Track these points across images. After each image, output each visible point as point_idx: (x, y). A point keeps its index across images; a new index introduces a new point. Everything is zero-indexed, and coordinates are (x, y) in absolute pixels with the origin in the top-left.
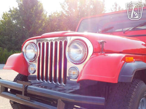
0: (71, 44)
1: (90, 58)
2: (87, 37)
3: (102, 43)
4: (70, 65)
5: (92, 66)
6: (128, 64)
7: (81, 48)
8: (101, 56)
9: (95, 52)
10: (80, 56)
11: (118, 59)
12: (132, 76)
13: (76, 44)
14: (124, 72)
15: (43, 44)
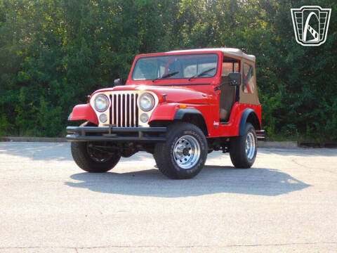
0: (141, 97)
1: (157, 107)
2: (154, 91)
3: (164, 96)
4: (140, 112)
5: (158, 111)
6: (181, 109)
7: (149, 99)
8: (164, 105)
9: (160, 102)
10: (149, 106)
11: (174, 106)
12: (182, 116)
13: (146, 97)
14: (177, 113)
15: (115, 96)
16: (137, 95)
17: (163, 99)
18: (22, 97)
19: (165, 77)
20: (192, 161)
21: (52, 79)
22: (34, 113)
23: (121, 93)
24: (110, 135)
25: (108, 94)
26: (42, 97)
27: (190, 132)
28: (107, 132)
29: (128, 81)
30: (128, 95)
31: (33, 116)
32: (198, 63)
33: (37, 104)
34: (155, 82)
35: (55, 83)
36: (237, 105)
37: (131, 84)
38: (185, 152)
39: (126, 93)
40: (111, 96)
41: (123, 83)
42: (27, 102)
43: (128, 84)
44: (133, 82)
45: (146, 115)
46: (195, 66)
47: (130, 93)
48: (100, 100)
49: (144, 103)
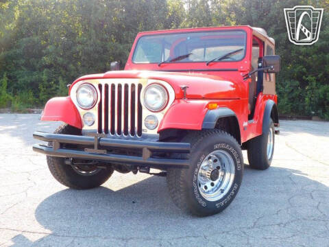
0: (146, 89)
1: (172, 106)
2: (166, 80)
3: (184, 88)
4: (145, 113)
5: (176, 113)
6: (212, 111)
7: (160, 93)
8: (182, 102)
9: (178, 98)
10: (158, 103)
12: (215, 123)
13: (154, 89)
15: (107, 86)
16: (140, 87)
17: (182, 94)
18: (44, 77)
19: (174, 60)
20: (222, 188)
21: (69, 63)
22: (55, 90)
23: (116, 82)
24: (96, 150)
25: (96, 83)
26: (60, 77)
27: (223, 146)
28: (92, 146)
29: (128, 64)
30: (126, 86)
31: (54, 92)
32: (205, 46)
33: (57, 83)
34: (161, 66)
35: (71, 66)
36: (260, 97)
37: (131, 67)
38: (214, 176)
39: (123, 82)
40: (100, 86)
41: (121, 66)
42: (49, 81)
43: (127, 69)
44: (134, 66)
45: (154, 117)
46: (202, 50)
47: (129, 82)
48: (84, 92)
49: (152, 99)
